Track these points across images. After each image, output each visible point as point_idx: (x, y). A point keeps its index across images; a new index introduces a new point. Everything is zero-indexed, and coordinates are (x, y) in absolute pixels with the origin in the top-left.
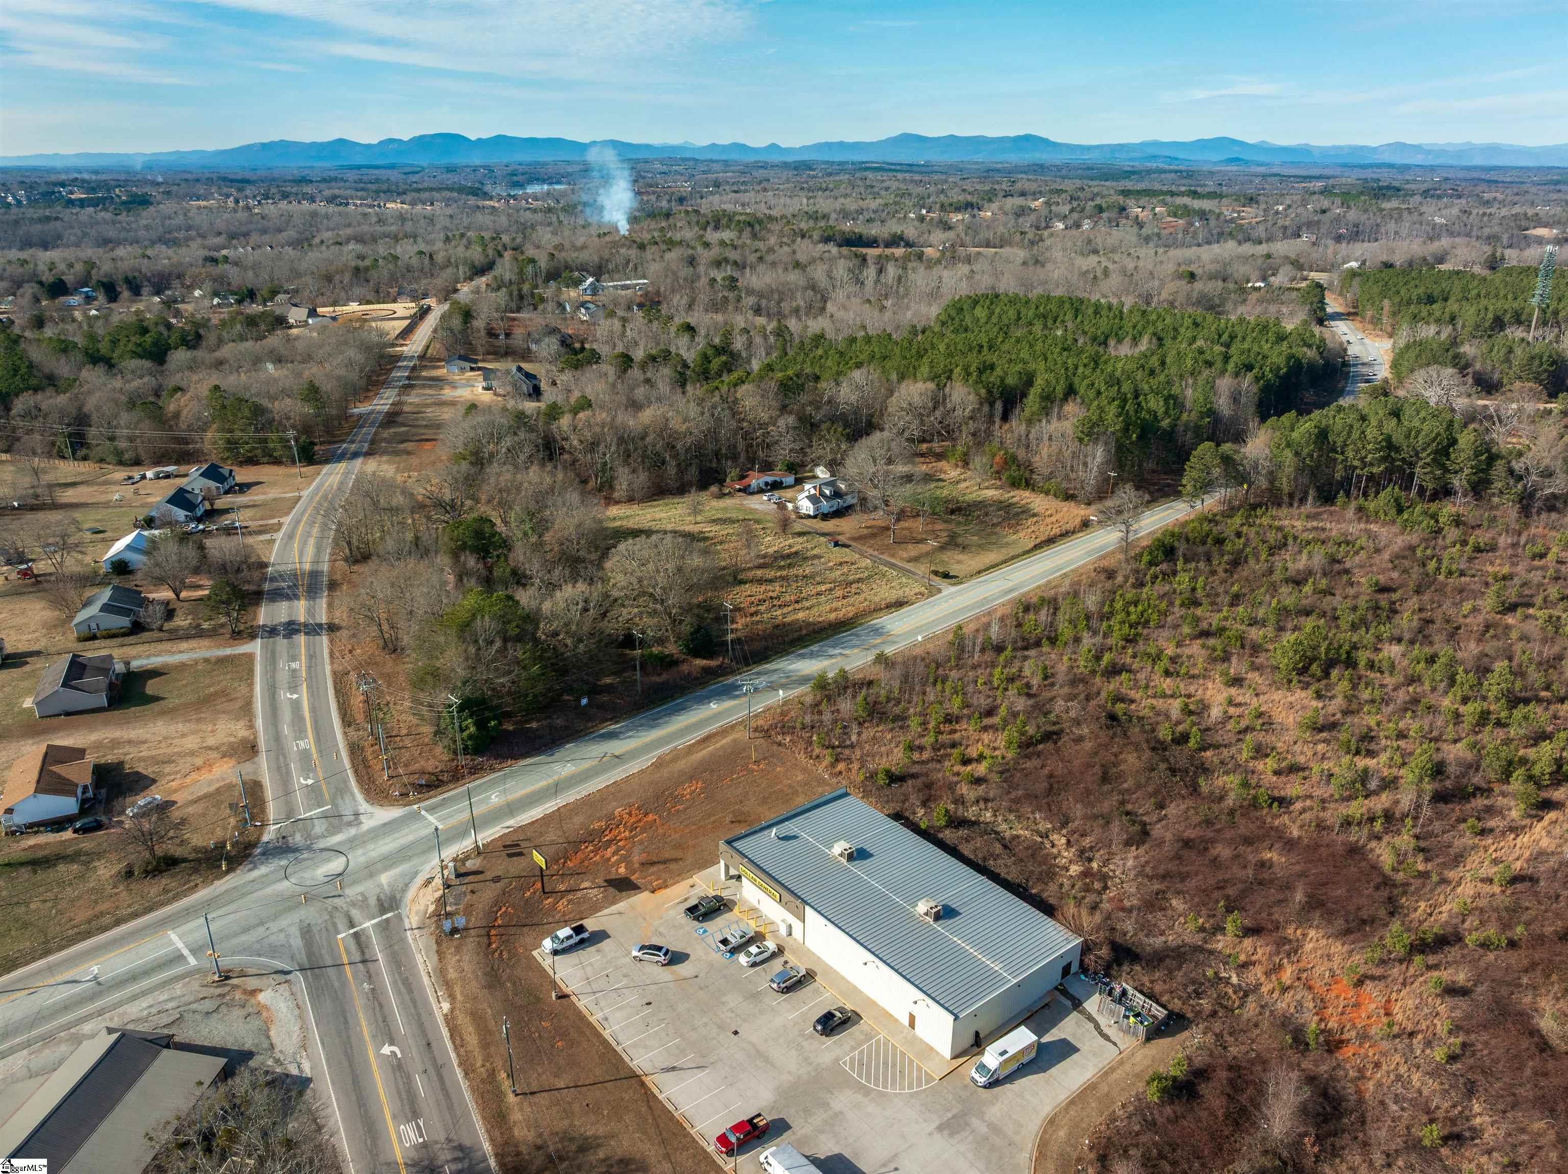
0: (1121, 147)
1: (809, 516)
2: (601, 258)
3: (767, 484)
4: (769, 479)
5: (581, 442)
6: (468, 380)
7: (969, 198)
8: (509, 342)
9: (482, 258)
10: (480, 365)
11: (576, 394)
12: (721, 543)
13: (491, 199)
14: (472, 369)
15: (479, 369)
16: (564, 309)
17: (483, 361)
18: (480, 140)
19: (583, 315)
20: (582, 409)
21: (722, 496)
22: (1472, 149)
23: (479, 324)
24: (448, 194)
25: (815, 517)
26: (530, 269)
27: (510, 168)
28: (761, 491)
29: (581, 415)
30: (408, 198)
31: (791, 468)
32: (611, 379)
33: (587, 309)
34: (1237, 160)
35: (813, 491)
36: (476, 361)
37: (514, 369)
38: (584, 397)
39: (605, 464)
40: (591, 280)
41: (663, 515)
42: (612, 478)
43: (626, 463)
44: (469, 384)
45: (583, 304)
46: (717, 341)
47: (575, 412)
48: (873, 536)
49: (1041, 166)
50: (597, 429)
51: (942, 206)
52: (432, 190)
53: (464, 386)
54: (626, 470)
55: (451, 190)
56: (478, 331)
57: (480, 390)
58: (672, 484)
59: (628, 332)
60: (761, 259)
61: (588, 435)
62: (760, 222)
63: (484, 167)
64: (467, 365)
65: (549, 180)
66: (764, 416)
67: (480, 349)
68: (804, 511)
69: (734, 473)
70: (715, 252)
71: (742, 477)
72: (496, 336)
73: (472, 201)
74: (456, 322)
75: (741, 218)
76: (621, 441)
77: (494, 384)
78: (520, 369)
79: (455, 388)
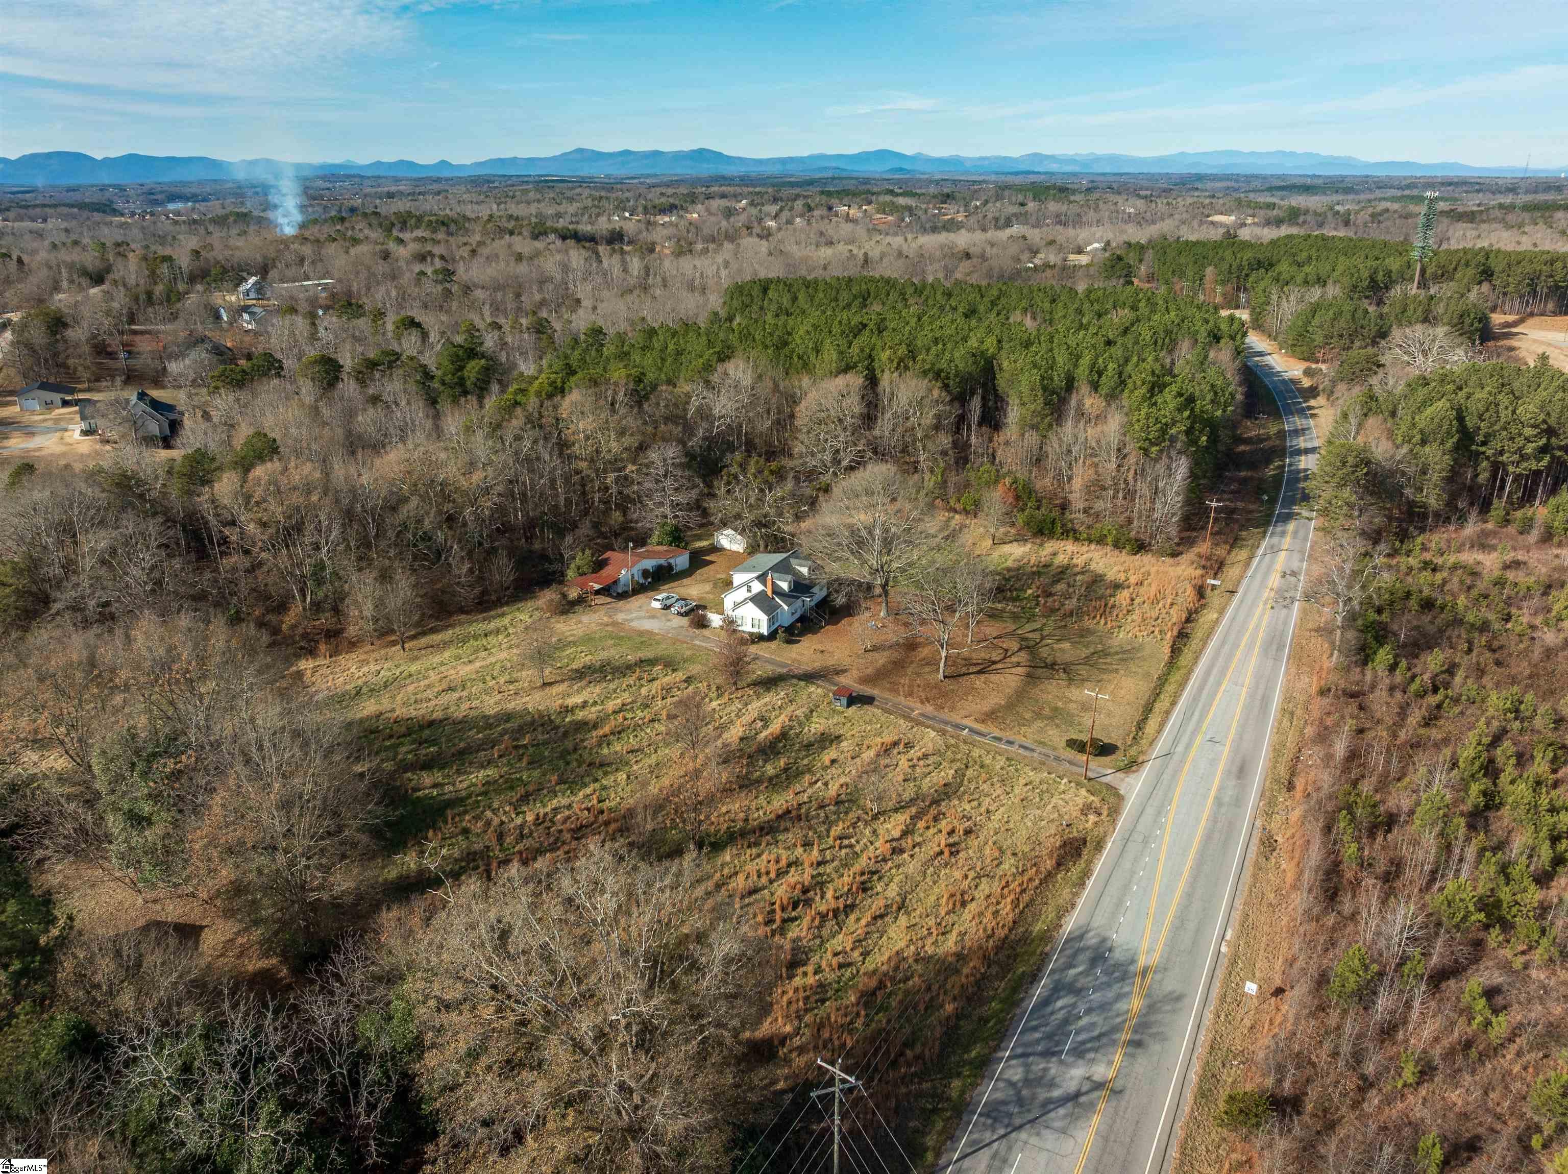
0: (791, 160)
1: (761, 638)
2: (265, 257)
3: (645, 573)
4: (649, 564)
5: (264, 525)
6: (57, 421)
7: (671, 200)
8: (131, 362)
9: (98, 263)
10: (81, 396)
11: (244, 432)
12: (618, 733)
13: (122, 215)
14: (65, 403)
15: (77, 402)
16: (218, 317)
17: (89, 390)
18: (106, 160)
19: (247, 322)
20: (260, 458)
21: (568, 607)
22: (1098, 159)
23: (77, 334)
24: (65, 210)
25: (772, 636)
26: (164, 269)
27: (145, 189)
28: (638, 589)
29: (259, 471)
30: (11, 215)
31: (677, 537)
32: (309, 399)
33: (252, 314)
34: (901, 169)
35: (757, 587)
36: (72, 391)
37: (134, 398)
38: (260, 434)
39: (321, 566)
40: (252, 280)
41: (466, 670)
42: (341, 597)
43: (363, 562)
44: (59, 427)
45: (245, 309)
46: (459, 339)
47: (245, 465)
48: (898, 666)
49: (724, 178)
50: (296, 499)
51: (645, 208)
52: (44, 206)
53: (48, 431)
54: (369, 577)
55: (72, 206)
56: (77, 345)
57: (77, 435)
58: (467, 594)
59: (322, 332)
60: (474, 252)
61: (276, 510)
62: (455, 222)
63: (114, 186)
64: (57, 397)
65: (194, 198)
66: (613, 446)
67: (85, 375)
68: (747, 628)
69: (581, 559)
70: (413, 247)
71: (599, 565)
72: (112, 355)
73: (97, 216)
74: (38, 335)
75: (433, 218)
76: (349, 516)
77: (101, 423)
78: (142, 396)
79: (33, 434)
